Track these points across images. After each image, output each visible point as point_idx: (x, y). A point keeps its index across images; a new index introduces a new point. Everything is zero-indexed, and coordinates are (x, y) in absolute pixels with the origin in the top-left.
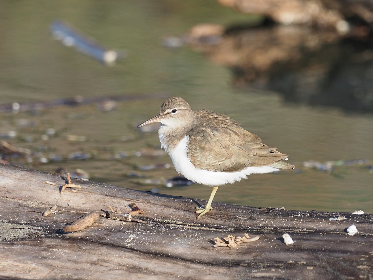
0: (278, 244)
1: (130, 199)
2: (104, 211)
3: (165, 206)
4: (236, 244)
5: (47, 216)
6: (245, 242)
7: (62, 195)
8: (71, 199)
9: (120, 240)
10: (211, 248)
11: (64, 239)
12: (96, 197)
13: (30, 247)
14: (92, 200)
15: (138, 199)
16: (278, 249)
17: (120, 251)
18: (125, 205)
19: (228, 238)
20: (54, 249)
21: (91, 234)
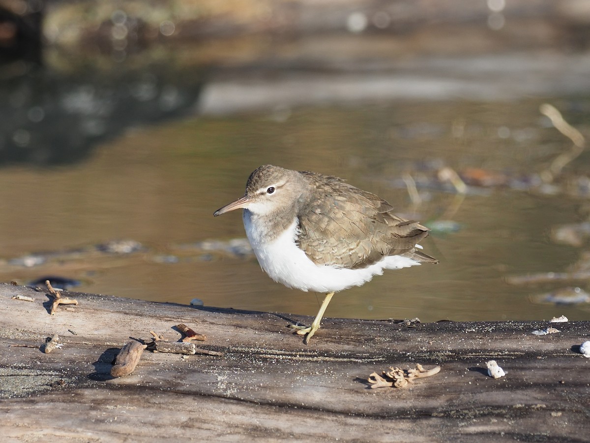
0: (478, 377)
1: (171, 318)
3: (234, 326)
4: (407, 382)
5: (50, 353)
6: (419, 377)
7: (54, 316)
8: (71, 322)
9: (208, 386)
10: (366, 390)
11: (112, 388)
12: (110, 317)
13: (65, 405)
14: (106, 322)
15: (183, 316)
16: (484, 386)
17: (219, 403)
18: (166, 328)
19: (392, 372)
20: (106, 405)
21: (152, 378)
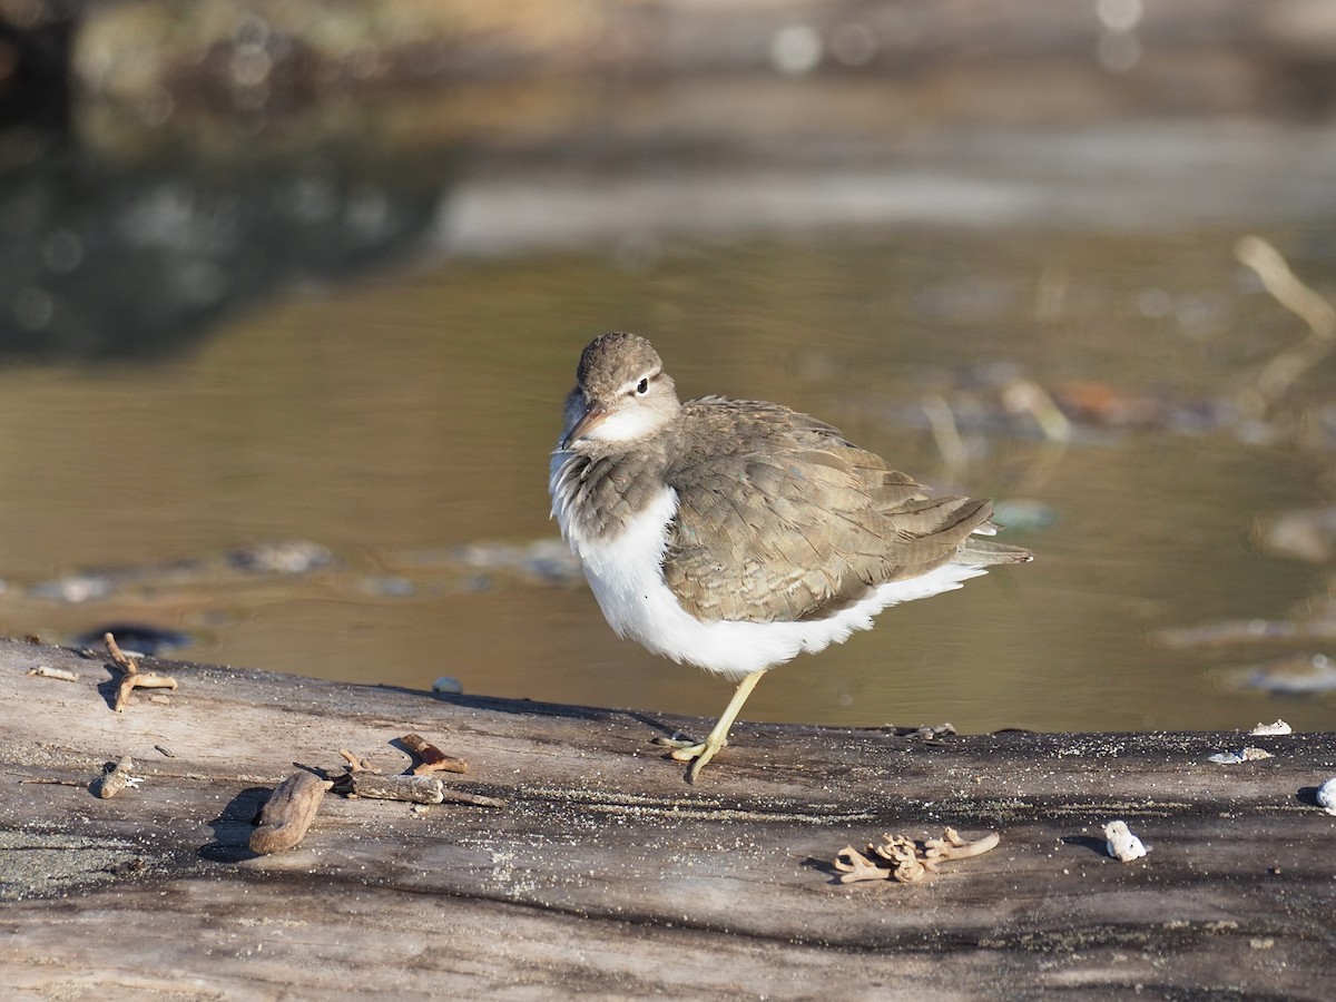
0: (1086, 859)
1: (387, 720)
2: (310, 770)
3: (533, 739)
4: (923, 870)
5: (114, 798)
6: (951, 858)
7: (123, 715)
8: (161, 728)
9: (470, 875)
10: (829, 887)
11: (253, 878)
12: (250, 716)
13: (144, 916)
14: (241, 728)
15: (416, 717)
16: (1098, 880)
18: (377, 743)
19: (889, 847)
20: (238, 917)
21: (343, 857)
